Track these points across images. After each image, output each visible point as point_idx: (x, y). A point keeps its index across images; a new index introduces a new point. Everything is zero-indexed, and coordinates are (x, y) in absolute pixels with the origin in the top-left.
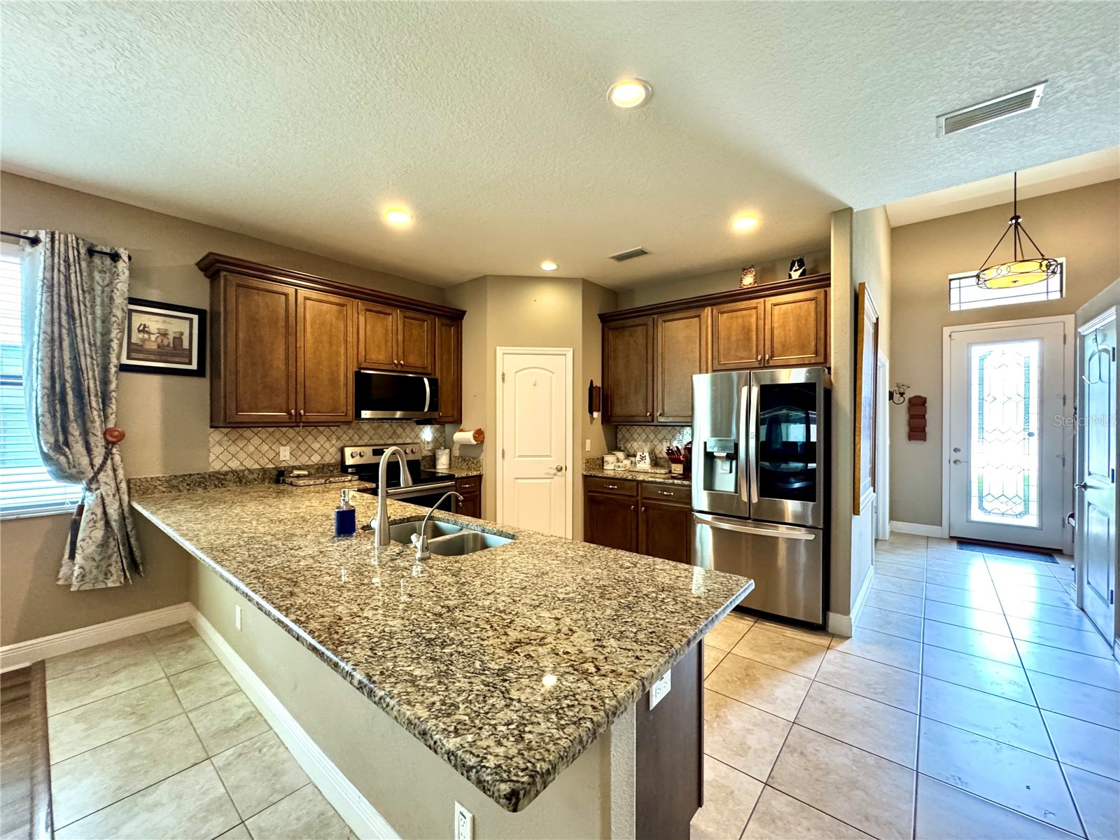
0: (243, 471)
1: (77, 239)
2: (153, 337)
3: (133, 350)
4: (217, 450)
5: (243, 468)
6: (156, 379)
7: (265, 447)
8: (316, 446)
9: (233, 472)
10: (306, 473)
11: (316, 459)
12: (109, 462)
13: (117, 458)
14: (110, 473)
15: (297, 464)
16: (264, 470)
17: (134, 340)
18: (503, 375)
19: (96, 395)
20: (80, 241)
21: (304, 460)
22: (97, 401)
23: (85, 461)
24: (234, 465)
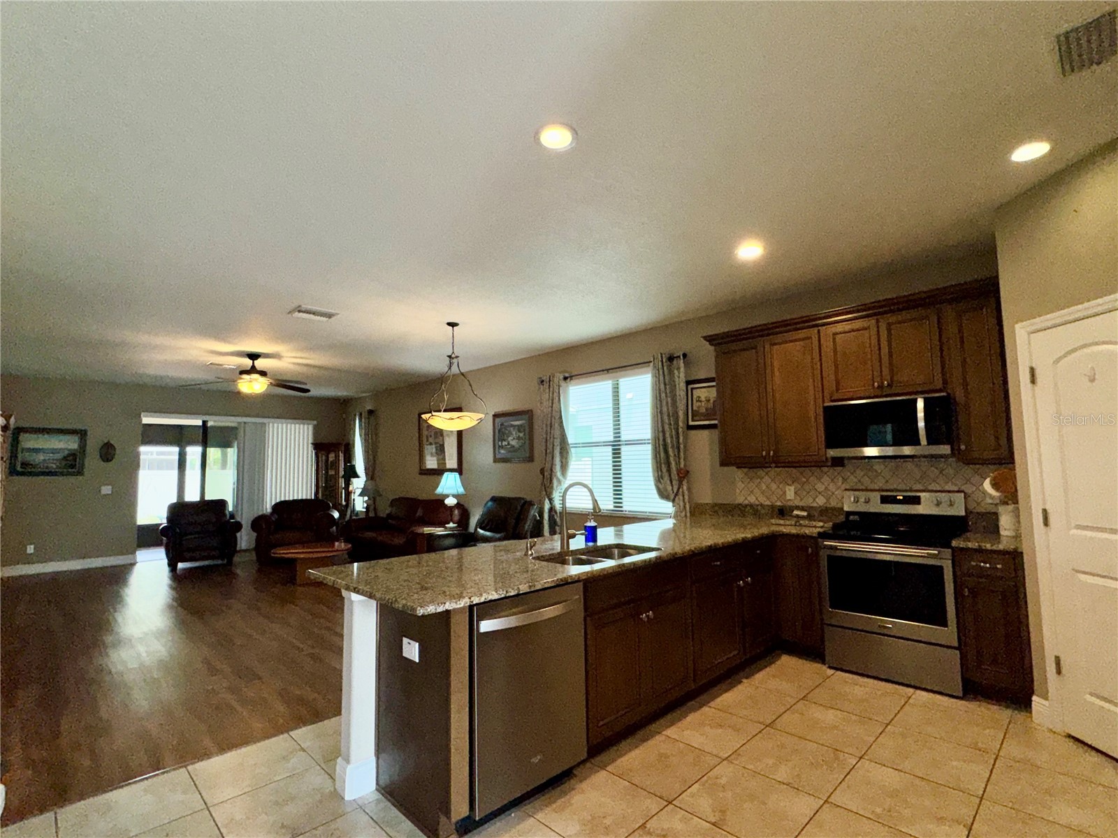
0: (758, 505)
1: (661, 354)
2: (703, 403)
3: (695, 415)
4: (740, 485)
5: (757, 503)
6: (706, 433)
7: (774, 486)
8: (820, 487)
9: (751, 506)
10: (805, 514)
11: (821, 501)
12: (681, 490)
13: (685, 488)
14: (681, 498)
15: (801, 504)
16: (773, 507)
17: (695, 408)
18: (1032, 371)
19: (673, 447)
20: (663, 356)
21: (808, 501)
22: (673, 450)
23: (669, 488)
24: (752, 499)
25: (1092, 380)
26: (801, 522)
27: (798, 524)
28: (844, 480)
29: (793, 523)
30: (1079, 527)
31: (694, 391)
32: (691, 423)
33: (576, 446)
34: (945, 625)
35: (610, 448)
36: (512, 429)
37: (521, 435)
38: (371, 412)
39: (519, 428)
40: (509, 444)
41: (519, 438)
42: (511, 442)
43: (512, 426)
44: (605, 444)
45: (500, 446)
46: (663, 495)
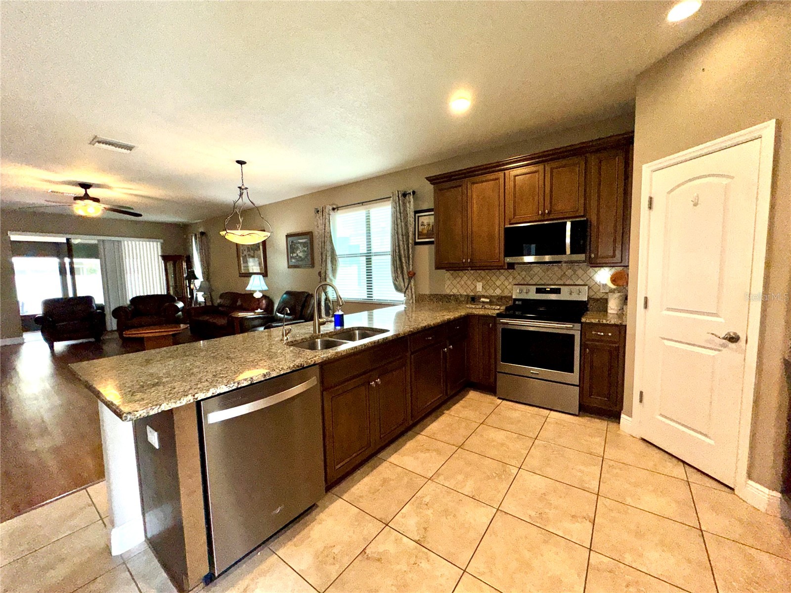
0: (458, 295)
1: (398, 191)
2: (426, 227)
3: (421, 235)
4: (448, 282)
5: (458, 294)
6: (426, 247)
7: (469, 283)
8: (498, 283)
9: (454, 295)
10: (488, 300)
11: (498, 292)
12: (410, 285)
13: (412, 284)
14: (410, 291)
15: (486, 294)
16: (468, 296)
17: (420, 230)
18: (651, 199)
19: (405, 257)
20: (400, 193)
21: (491, 292)
22: (405, 259)
23: (402, 284)
24: (455, 291)
25: (695, 205)
26: (486, 306)
27: (483, 307)
28: (514, 278)
29: (481, 306)
30: (668, 309)
31: (420, 218)
32: (417, 240)
33: (343, 256)
34: (572, 371)
35: (365, 258)
36: (299, 245)
37: (306, 249)
38: (202, 234)
39: (304, 244)
40: (297, 255)
41: (304, 251)
42: (299, 255)
43: (299, 243)
44: (361, 255)
45: (291, 257)
46: (398, 289)
